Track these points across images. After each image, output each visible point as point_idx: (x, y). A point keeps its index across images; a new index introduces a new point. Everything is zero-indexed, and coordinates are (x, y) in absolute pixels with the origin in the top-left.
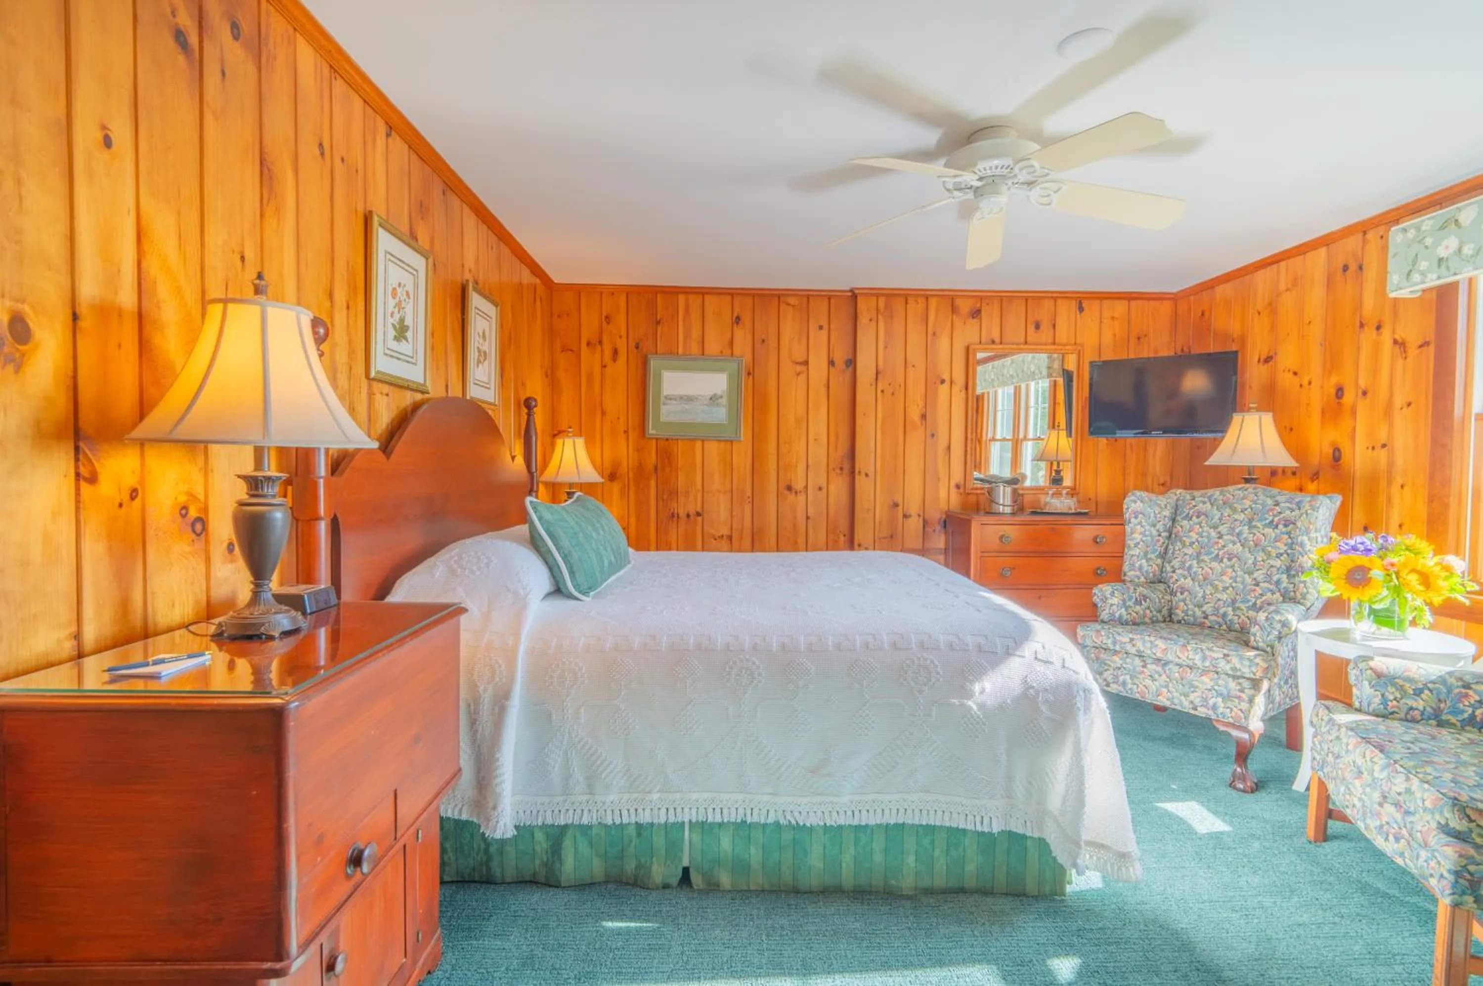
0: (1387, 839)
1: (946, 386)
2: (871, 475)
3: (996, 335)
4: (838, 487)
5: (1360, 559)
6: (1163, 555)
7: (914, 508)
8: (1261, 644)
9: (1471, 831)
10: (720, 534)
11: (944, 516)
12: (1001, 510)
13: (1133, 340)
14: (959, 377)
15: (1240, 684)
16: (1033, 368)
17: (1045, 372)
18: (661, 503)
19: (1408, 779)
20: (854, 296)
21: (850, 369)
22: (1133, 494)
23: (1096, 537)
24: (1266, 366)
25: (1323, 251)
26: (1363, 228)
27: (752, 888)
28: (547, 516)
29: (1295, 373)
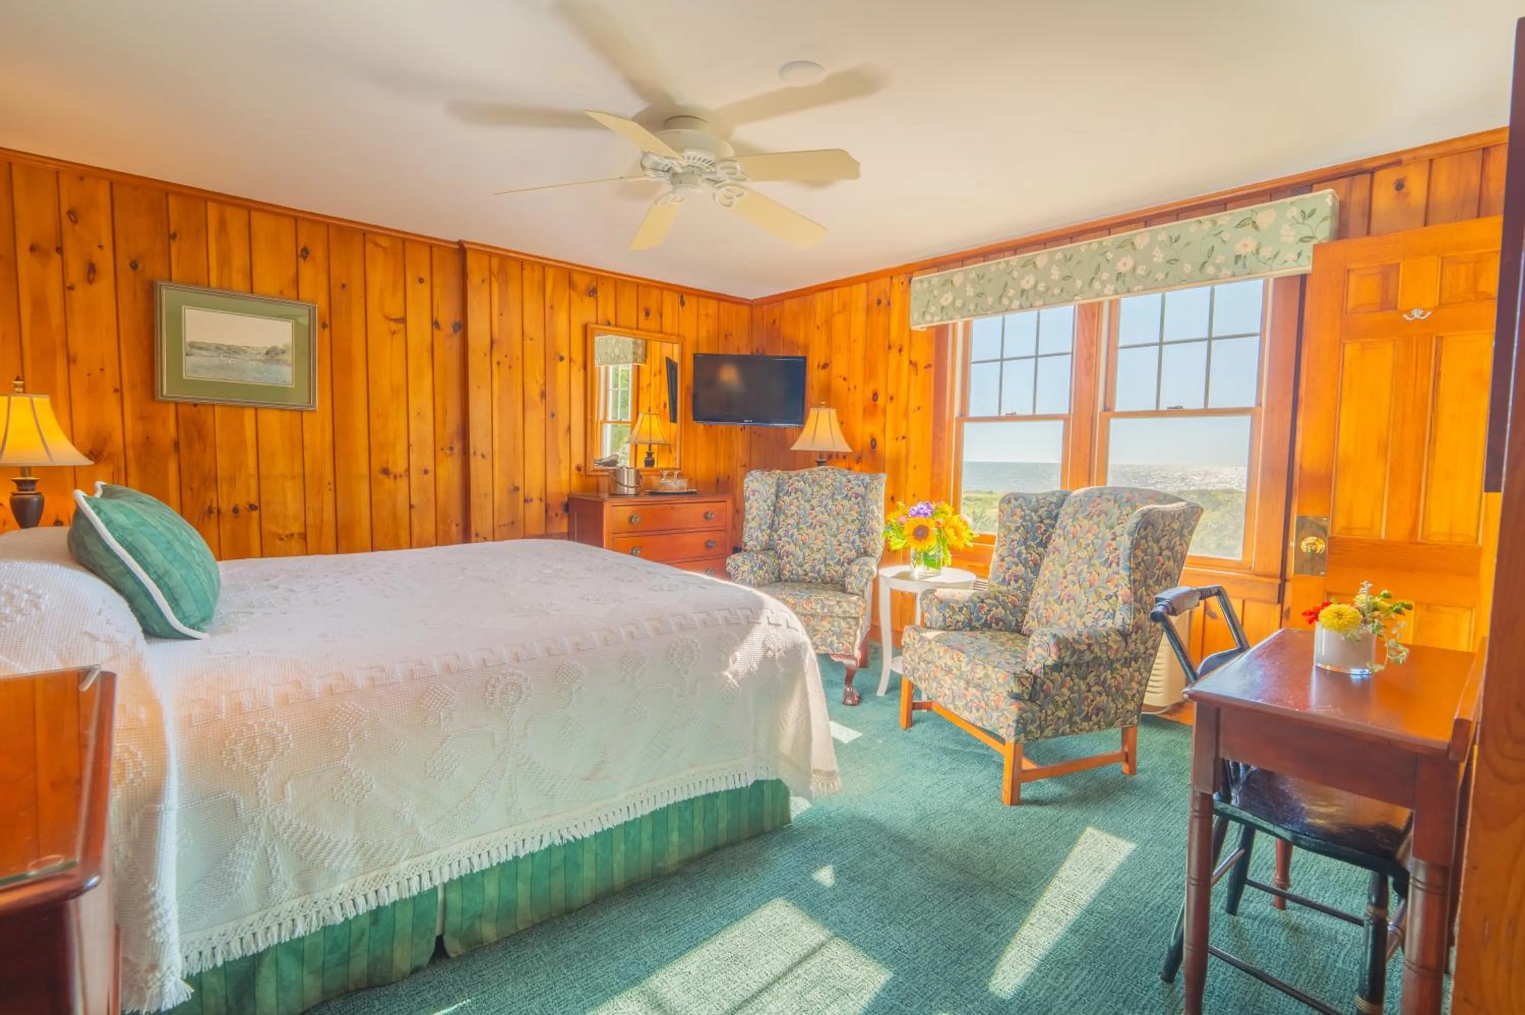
0: (971, 712)
1: (565, 362)
2: (489, 456)
3: (611, 317)
4: (450, 469)
5: (922, 521)
6: (771, 526)
7: (535, 491)
8: (856, 591)
9: (1023, 692)
10: (288, 532)
11: (566, 499)
12: (626, 492)
13: (722, 337)
14: (578, 357)
15: (848, 623)
16: (617, 351)
17: (630, 357)
18: (187, 495)
19: (985, 668)
20: (461, 250)
21: (459, 333)
22: (751, 475)
23: (707, 513)
24: (823, 371)
25: (863, 287)
26: (890, 274)
27: (521, 928)
28: (119, 518)
29: (845, 379)
